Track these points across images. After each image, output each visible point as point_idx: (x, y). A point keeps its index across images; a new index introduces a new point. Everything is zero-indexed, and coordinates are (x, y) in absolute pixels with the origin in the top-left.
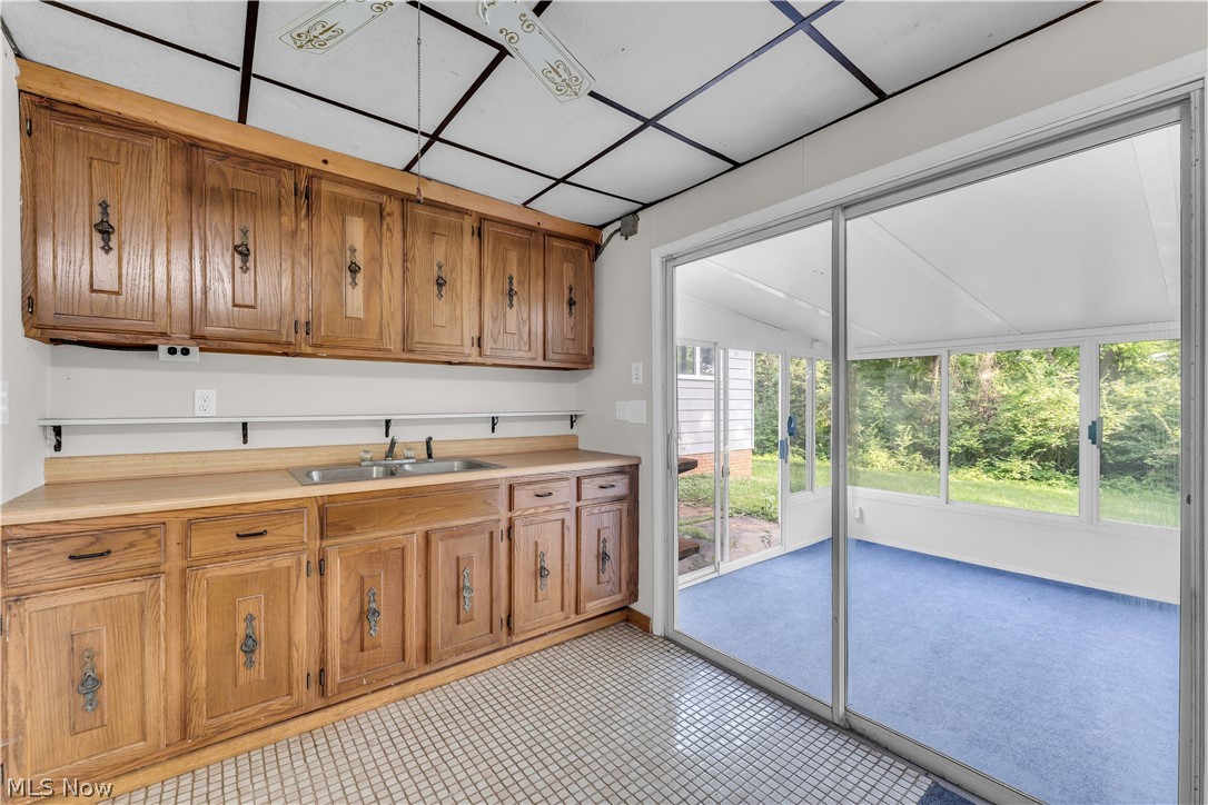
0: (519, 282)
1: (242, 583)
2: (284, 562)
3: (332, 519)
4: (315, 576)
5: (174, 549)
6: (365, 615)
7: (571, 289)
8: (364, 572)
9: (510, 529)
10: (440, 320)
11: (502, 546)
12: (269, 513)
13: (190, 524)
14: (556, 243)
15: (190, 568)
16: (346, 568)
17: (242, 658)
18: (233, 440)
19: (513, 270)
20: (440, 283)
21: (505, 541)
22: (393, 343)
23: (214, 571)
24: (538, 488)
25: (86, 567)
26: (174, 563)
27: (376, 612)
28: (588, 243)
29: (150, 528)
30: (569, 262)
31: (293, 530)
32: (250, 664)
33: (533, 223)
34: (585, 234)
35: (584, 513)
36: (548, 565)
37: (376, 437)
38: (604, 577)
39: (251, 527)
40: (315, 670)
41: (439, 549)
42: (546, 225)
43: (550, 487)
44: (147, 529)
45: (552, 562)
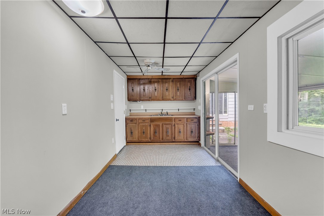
0: (180, 87)
1: (143, 126)
2: (147, 124)
3: (152, 120)
4: (150, 127)
5: (138, 122)
6: (155, 132)
7: (189, 87)
8: (155, 127)
9: (175, 125)
10: (167, 95)
11: (173, 127)
12: (145, 119)
13: (139, 119)
14: (187, 80)
15: (139, 123)
16: (153, 127)
17: (143, 134)
18: (145, 111)
19: (178, 86)
20: (167, 90)
21: (174, 126)
22: (161, 98)
23: (141, 124)
24: (180, 119)
25: (131, 122)
26: (138, 123)
27: (156, 132)
28: (194, 79)
29: (136, 119)
30: (189, 82)
31: (147, 121)
32: (144, 135)
33: (183, 77)
34: (193, 77)
35: (188, 124)
36: (181, 131)
37: (160, 111)
38: (192, 135)
39: (144, 120)
40: (150, 137)
41: (164, 126)
42: (185, 77)
43: (181, 119)
44: (135, 119)
45: (182, 130)
